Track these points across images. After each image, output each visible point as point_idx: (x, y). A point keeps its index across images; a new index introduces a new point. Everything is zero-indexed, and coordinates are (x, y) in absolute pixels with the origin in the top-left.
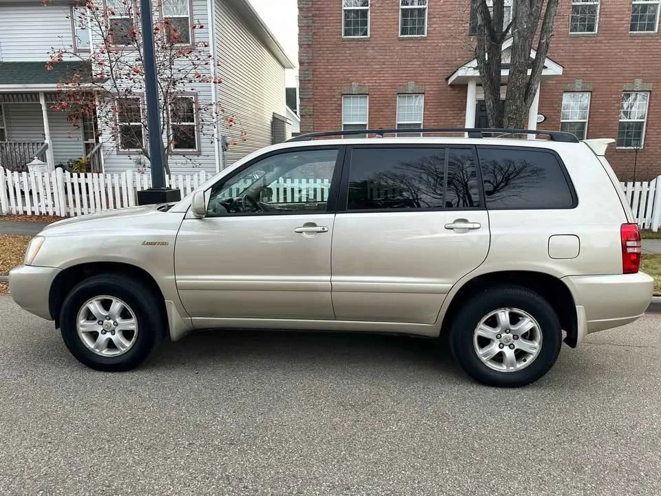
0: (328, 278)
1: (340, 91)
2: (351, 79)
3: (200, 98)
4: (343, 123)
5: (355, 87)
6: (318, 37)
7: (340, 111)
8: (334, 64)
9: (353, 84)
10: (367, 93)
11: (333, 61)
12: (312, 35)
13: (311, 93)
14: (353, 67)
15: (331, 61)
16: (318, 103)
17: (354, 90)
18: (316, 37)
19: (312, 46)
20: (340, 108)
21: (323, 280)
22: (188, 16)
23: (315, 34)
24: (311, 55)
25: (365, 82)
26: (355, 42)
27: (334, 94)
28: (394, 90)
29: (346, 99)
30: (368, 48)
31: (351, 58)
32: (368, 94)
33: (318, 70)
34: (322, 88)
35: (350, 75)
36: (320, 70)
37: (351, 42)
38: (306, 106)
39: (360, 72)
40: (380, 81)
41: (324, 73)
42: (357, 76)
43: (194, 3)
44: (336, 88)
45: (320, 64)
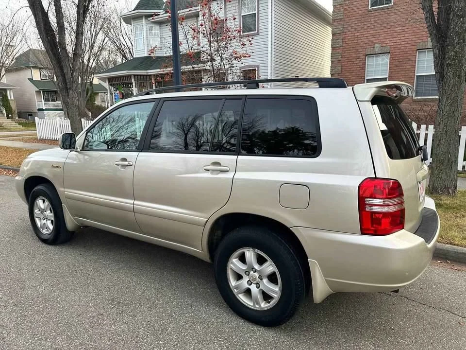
0: (132, 202)
1: (365, 52)
2: (375, 41)
3: (260, 68)
4: (366, 78)
5: (377, 48)
6: (348, 11)
7: (364, 68)
8: (360, 31)
9: (376, 45)
10: (388, 51)
11: (359, 29)
12: (344, 11)
13: (340, 57)
14: (377, 31)
15: (357, 30)
16: (345, 63)
17: (377, 50)
18: (346, 12)
19: (343, 20)
20: (364, 66)
21: (128, 202)
22: (256, 12)
23: (346, 9)
24: (342, 26)
25: (387, 42)
26: (380, 11)
27: (359, 55)
28: (413, 47)
29: (370, 59)
30: (391, 14)
31: (375, 24)
32: (389, 53)
33: (346, 38)
34: (349, 52)
35: (374, 39)
36: (349, 38)
37: (376, 12)
38: (336, 67)
39: (383, 35)
40: (401, 41)
41: (352, 40)
42: (380, 38)
43: (260, 2)
44: (361, 50)
45: (348, 33)
